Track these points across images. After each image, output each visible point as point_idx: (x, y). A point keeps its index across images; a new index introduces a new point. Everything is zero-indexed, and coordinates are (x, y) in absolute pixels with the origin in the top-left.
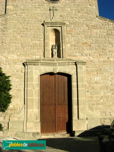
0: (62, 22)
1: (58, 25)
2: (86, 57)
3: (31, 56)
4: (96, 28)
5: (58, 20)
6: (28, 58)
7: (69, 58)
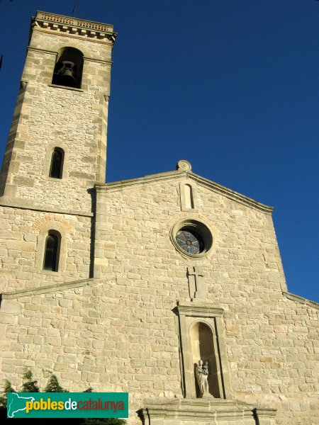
0: (215, 306)
1: (208, 315)
2: (272, 397)
3: (155, 391)
4: (284, 321)
5: (207, 301)
6: (147, 396)
7: (237, 397)
